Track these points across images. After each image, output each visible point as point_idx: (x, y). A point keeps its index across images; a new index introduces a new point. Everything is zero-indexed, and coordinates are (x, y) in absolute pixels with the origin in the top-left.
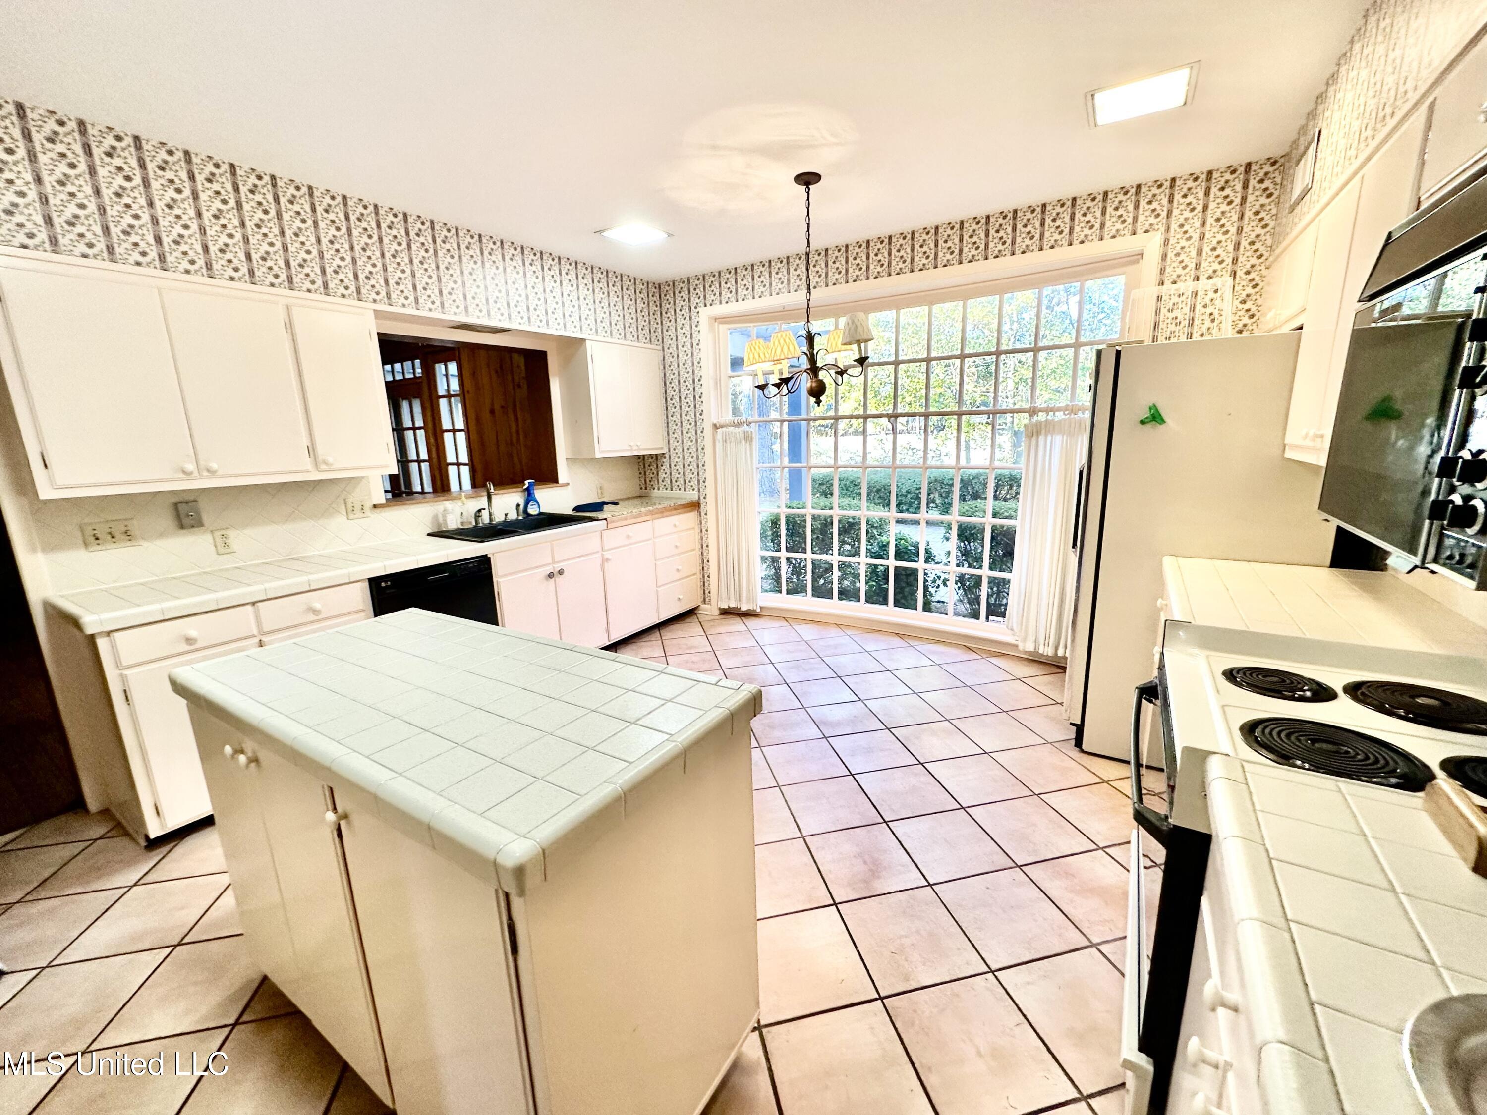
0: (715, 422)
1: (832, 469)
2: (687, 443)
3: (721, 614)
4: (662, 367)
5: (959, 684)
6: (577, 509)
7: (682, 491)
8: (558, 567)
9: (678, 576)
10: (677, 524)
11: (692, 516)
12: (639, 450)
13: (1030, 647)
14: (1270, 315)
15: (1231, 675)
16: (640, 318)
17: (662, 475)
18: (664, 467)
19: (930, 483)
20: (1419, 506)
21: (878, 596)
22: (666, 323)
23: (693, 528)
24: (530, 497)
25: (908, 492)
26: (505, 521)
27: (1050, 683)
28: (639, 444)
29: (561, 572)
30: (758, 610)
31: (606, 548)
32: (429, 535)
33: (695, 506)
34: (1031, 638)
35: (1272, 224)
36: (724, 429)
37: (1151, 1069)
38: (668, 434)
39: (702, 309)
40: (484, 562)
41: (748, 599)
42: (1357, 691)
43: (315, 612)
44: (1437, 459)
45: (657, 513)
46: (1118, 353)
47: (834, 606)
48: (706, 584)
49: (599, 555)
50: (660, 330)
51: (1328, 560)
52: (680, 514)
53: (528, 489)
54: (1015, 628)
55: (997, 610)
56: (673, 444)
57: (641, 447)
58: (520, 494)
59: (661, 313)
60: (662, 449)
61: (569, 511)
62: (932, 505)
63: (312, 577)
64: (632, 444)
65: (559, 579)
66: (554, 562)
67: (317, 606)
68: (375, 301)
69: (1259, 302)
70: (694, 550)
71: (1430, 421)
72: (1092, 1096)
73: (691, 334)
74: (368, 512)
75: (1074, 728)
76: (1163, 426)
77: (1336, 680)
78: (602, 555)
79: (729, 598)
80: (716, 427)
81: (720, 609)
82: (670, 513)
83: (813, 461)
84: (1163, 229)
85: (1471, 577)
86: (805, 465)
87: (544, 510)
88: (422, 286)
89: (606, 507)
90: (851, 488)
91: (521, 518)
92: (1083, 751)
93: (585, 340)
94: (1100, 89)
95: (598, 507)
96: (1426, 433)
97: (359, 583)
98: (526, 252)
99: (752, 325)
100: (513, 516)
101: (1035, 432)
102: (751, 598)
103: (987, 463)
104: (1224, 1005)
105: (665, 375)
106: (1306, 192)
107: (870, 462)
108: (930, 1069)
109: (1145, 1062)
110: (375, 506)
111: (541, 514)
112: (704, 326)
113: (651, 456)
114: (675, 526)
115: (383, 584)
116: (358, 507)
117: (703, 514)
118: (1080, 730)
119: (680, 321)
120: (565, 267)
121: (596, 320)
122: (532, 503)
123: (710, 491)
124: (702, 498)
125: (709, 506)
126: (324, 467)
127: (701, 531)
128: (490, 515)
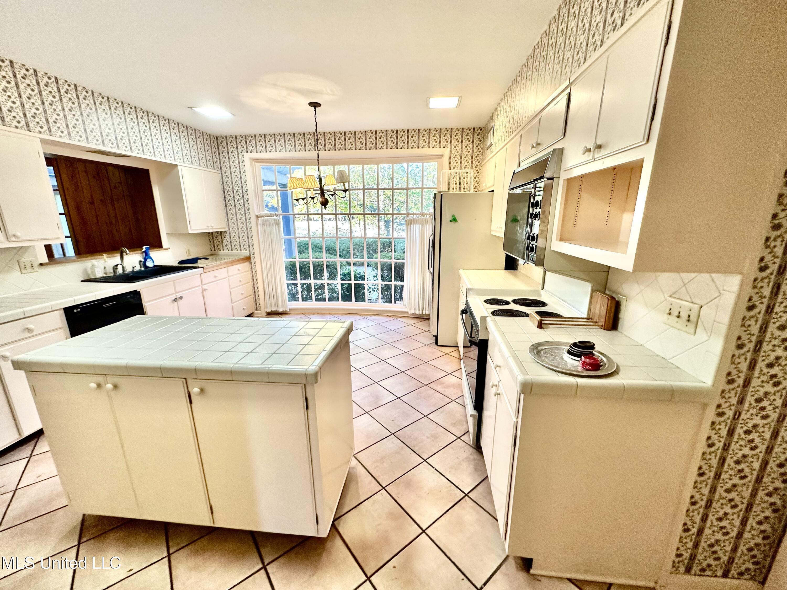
0: (257, 214)
1: (308, 239)
2: (240, 225)
3: (267, 315)
4: (222, 183)
5: (388, 330)
6: (181, 262)
7: (239, 251)
8: (179, 295)
9: (243, 296)
10: (240, 269)
11: (247, 264)
12: (213, 229)
13: (413, 312)
14: (484, 185)
15: (486, 301)
16: (207, 155)
17: (225, 243)
18: (226, 238)
19: (354, 245)
20: (524, 248)
21: (347, 298)
22: (223, 159)
23: (248, 271)
24: (147, 256)
25: (343, 250)
26: (133, 271)
27: (422, 325)
28: (213, 225)
29: (181, 298)
30: (288, 311)
31: (204, 283)
32: (82, 281)
33: (248, 259)
34: (413, 308)
35: (482, 151)
36: (263, 218)
37: (477, 414)
38: (228, 220)
39: (245, 154)
40: (136, 294)
41: (283, 306)
42: (515, 301)
43: (29, 330)
44: (527, 236)
45: (229, 263)
46: (442, 195)
47: (327, 305)
48: (257, 300)
49: (200, 287)
50: (219, 162)
51: (504, 269)
52: (241, 263)
53: (145, 252)
54: (406, 305)
55: (399, 299)
56: (231, 226)
57: (214, 227)
58: (139, 254)
59: (219, 153)
60: (224, 228)
61: (175, 264)
62: (355, 256)
63: (26, 309)
64: (209, 225)
65: (180, 302)
66: (176, 292)
67: (31, 326)
68: (40, 132)
69: (480, 178)
70: (249, 282)
71: (525, 226)
72: (461, 437)
73: (239, 166)
74: (36, 268)
75: (435, 337)
76: (456, 223)
77: (509, 299)
78: (202, 287)
79: (271, 306)
80: (257, 217)
81: (266, 312)
82: (236, 263)
83: (297, 235)
84: (449, 147)
85: (534, 263)
86: (294, 237)
87: (156, 264)
88: (72, 125)
89: (199, 261)
90: (317, 248)
91: (143, 269)
92: (438, 346)
93: (177, 165)
94: (431, 97)
95: (195, 260)
96: (525, 228)
97: (57, 311)
98: (160, 119)
99: (274, 165)
100: (138, 268)
101: (409, 223)
102: (284, 305)
103: (377, 236)
104: (494, 386)
105: (224, 187)
106: (491, 145)
107: (325, 236)
108: (414, 446)
109: (475, 413)
110: (41, 264)
111: (155, 266)
112: (247, 162)
113: (217, 232)
114: (239, 270)
115: (75, 311)
116: (28, 266)
117: (253, 263)
118: (437, 337)
119: (232, 159)
120: (162, 122)
121: (183, 154)
122: (149, 260)
123: (256, 251)
124: (252, 255)
125: (257, 259)
126: (13, 239)
127: (252, 272)
128: (123, 267)
